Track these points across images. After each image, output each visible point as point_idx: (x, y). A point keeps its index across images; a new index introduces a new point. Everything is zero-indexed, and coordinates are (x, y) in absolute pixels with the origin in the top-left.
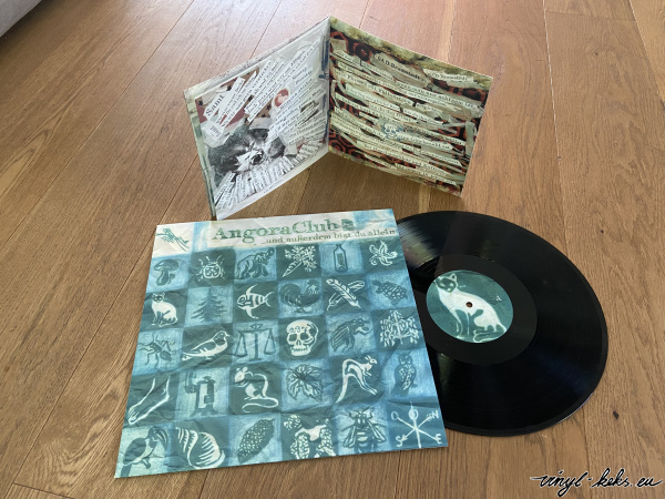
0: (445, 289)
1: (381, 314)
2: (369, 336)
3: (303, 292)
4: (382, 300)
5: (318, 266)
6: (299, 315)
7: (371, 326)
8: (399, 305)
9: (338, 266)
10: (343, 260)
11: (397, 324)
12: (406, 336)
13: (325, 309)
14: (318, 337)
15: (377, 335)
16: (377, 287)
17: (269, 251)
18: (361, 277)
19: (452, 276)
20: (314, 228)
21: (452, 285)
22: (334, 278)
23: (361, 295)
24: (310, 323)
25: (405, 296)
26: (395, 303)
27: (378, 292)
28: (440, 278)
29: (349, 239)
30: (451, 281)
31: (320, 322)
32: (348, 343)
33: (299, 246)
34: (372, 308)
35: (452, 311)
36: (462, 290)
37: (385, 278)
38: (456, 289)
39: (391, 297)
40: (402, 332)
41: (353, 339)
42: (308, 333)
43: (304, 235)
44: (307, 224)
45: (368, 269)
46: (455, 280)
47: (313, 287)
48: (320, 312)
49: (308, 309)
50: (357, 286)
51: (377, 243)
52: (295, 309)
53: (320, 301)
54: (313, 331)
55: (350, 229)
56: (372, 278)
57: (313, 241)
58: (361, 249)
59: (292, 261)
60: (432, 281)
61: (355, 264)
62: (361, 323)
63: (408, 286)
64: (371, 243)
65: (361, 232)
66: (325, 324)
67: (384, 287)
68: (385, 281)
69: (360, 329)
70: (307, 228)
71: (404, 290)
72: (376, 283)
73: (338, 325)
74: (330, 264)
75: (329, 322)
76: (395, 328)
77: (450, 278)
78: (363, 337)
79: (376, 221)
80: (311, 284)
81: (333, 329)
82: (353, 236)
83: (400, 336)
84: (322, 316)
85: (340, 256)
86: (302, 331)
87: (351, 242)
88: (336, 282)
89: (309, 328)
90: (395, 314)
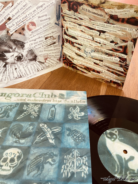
0: (110, 138)
1: (66, 151)
2: (54, 166)
3: (24, 130)
4: (69, 141)
5: (39, 116)
6: (15, 144)
7: (57, 159)
8: (79, 146)
9: (50, 116)
10: (53, 114)
11: (75, 160)
12: (79, 170)
13: (32, 143)
14: (21, 163)
15: (59, 167)
16: (68, 132)
17: (16, 105)
18: (61, 124)
19: (115, 131)
20: (44, 96)
21: (115, 136)
22: (45, 123)
23: (57, 136)
24: (20, 151)
25: (84, 140)
26: (77, 144)
27: (68, 135)
28: (108, 131)
29: (60, 103)
30: (114, 134)
31: (26, 151)
32: (38, 171)
33: (32, 104)
34: (62, 146)
35: (114, 154)
36: (121, 141)
37: (74, 127)
38: (117, 140)
39: (75, 140)
40: (77, 167)
41: (43, 168)
42: (16, 158)
43: (37, 99)
44: (41, 94)
45: (66, 120)
46: (117, 134)
47: (31, 127)
48: (29, 144)
49: (22, 141)
50: (57, 130)
51: (74, 107)
52: (14, 140)
53: (32, 137)
54: (19, 157)
55: (62, 98)
56: (67, 126)
57: (41, 102)
58: (65, 109)
59: (25, 111)
60: (102, 133)
61: (59, 117)
62: (52, 156)
63: (87, 134)
64: (71, 106)
65: (68, 100)
66: (29, 153)
67: (72, 133)
68: (74, 129)
69: (50, 160)
70: (41, 96)
71: (84, 136)
72: (69, 129)
73: (37, 155)
74: (45, 115)
75: (32, 152)
76: (73, 163)
77: (114, 132)
78: (50, 166)
79: (76, 96)
80: (30, 125)
81: (32, 158)
82: (63, 102)
83: (75, 170)
84: (29, 147)
85: (52, 111)
86: (13, 156)
87: (60, 105)
88: (46, 126)
89: (18, 154)
90: (76, 152)
